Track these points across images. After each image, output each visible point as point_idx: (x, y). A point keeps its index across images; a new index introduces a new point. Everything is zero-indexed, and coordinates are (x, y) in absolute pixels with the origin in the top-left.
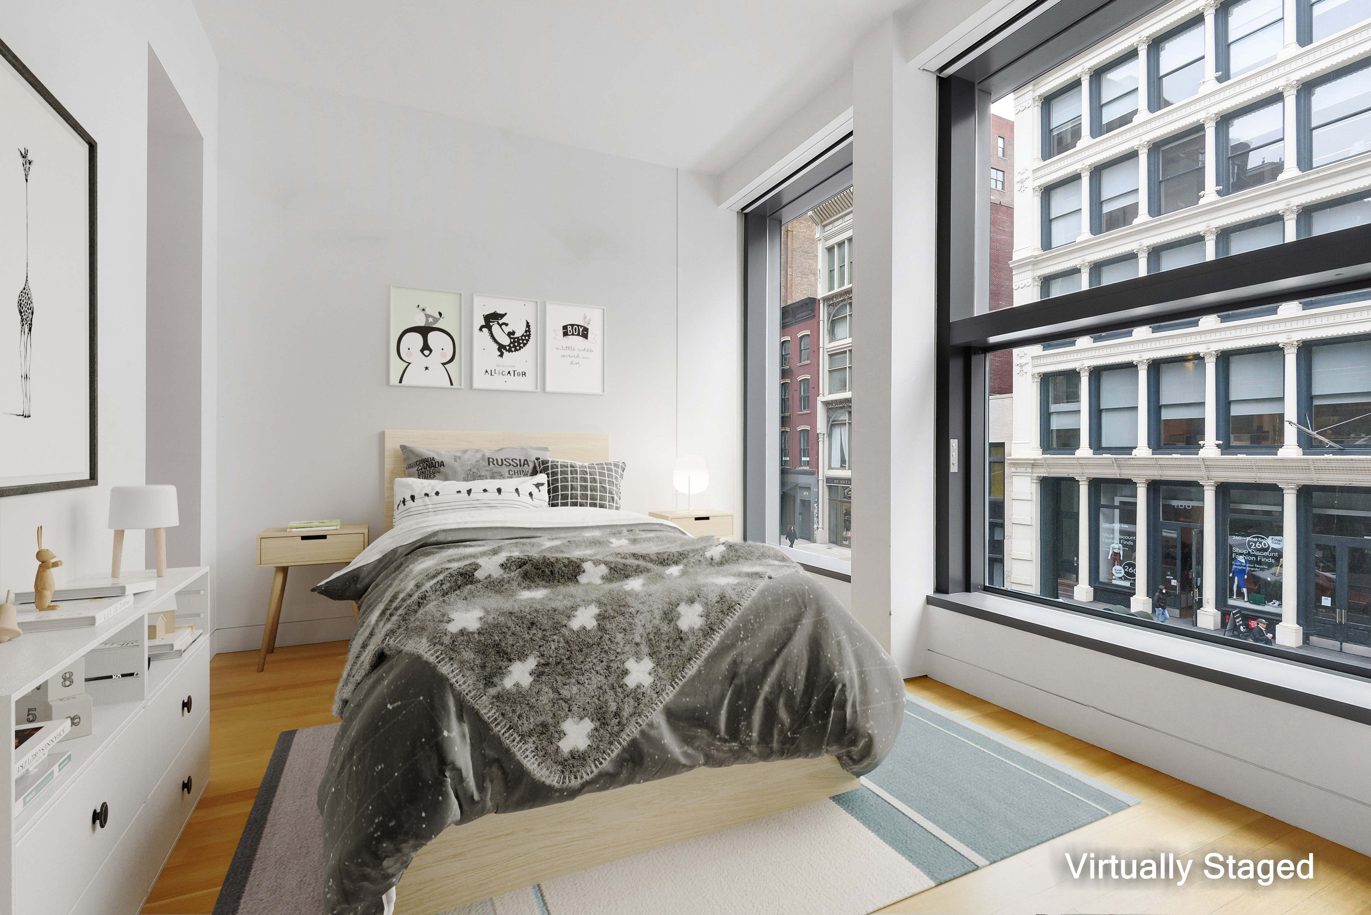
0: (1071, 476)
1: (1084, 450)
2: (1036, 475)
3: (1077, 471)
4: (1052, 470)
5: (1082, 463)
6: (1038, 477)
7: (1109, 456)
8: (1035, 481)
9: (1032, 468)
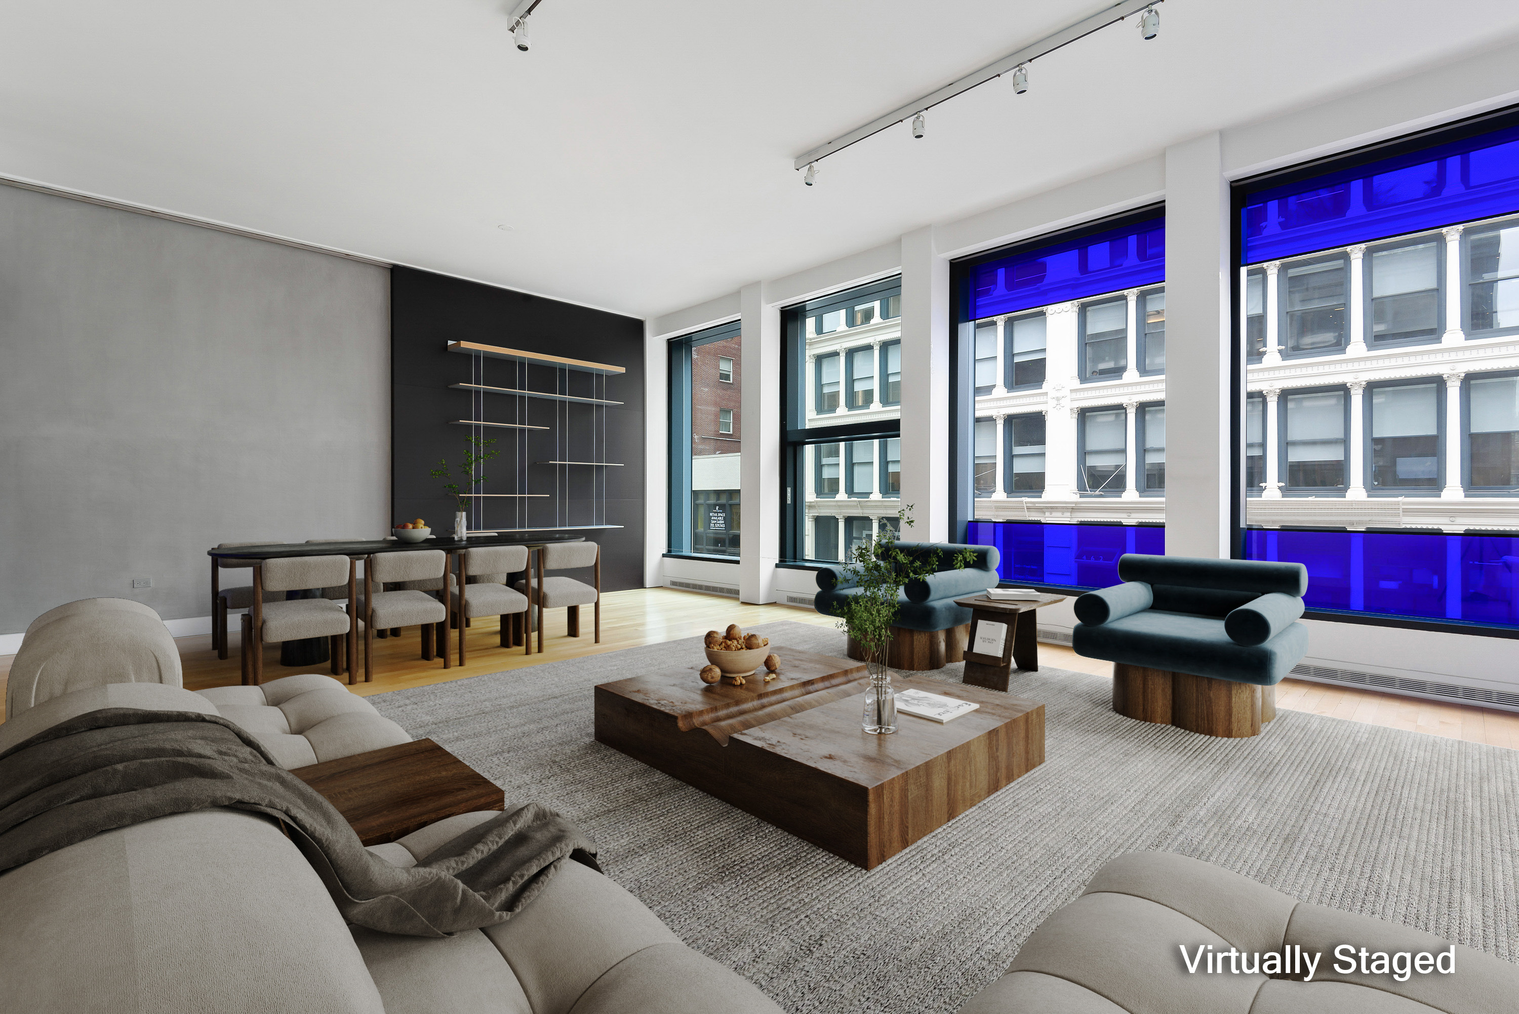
0: (833, 515)
1: (842, 496)
2: (811, 515)
3: (836, 511)
4: (823, 511)
5: (840, 505)
6: (813, 516)
7: (856, 499)
8: (811, 520)
9: (809, 509)
